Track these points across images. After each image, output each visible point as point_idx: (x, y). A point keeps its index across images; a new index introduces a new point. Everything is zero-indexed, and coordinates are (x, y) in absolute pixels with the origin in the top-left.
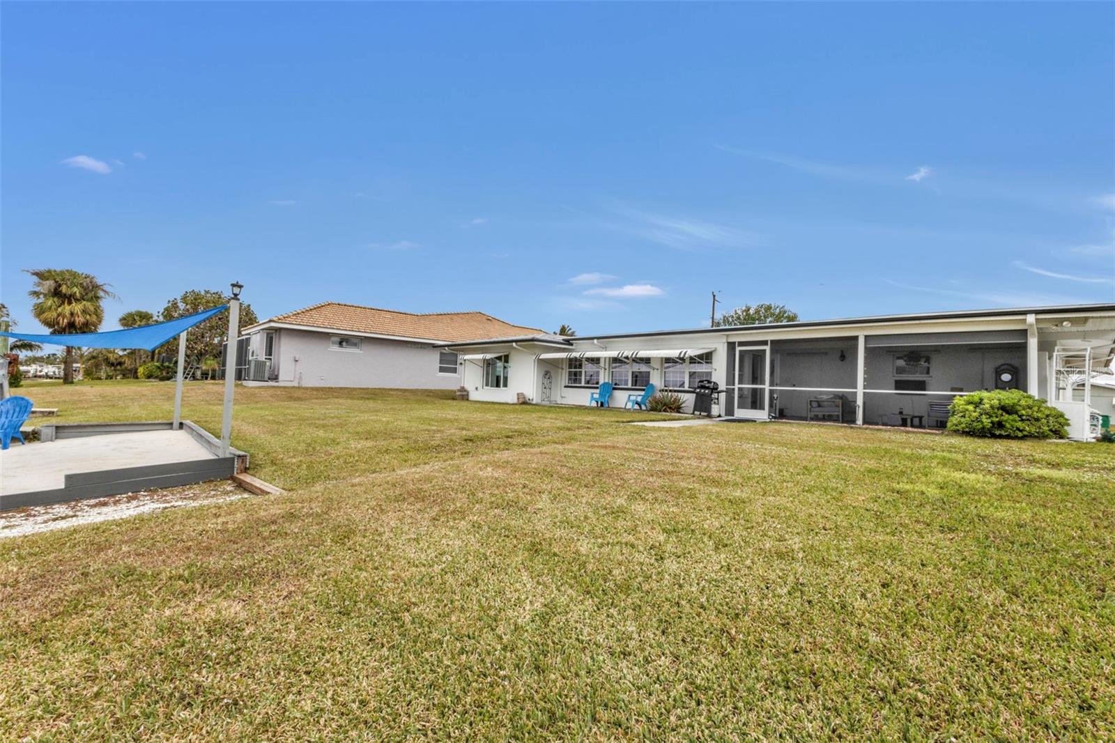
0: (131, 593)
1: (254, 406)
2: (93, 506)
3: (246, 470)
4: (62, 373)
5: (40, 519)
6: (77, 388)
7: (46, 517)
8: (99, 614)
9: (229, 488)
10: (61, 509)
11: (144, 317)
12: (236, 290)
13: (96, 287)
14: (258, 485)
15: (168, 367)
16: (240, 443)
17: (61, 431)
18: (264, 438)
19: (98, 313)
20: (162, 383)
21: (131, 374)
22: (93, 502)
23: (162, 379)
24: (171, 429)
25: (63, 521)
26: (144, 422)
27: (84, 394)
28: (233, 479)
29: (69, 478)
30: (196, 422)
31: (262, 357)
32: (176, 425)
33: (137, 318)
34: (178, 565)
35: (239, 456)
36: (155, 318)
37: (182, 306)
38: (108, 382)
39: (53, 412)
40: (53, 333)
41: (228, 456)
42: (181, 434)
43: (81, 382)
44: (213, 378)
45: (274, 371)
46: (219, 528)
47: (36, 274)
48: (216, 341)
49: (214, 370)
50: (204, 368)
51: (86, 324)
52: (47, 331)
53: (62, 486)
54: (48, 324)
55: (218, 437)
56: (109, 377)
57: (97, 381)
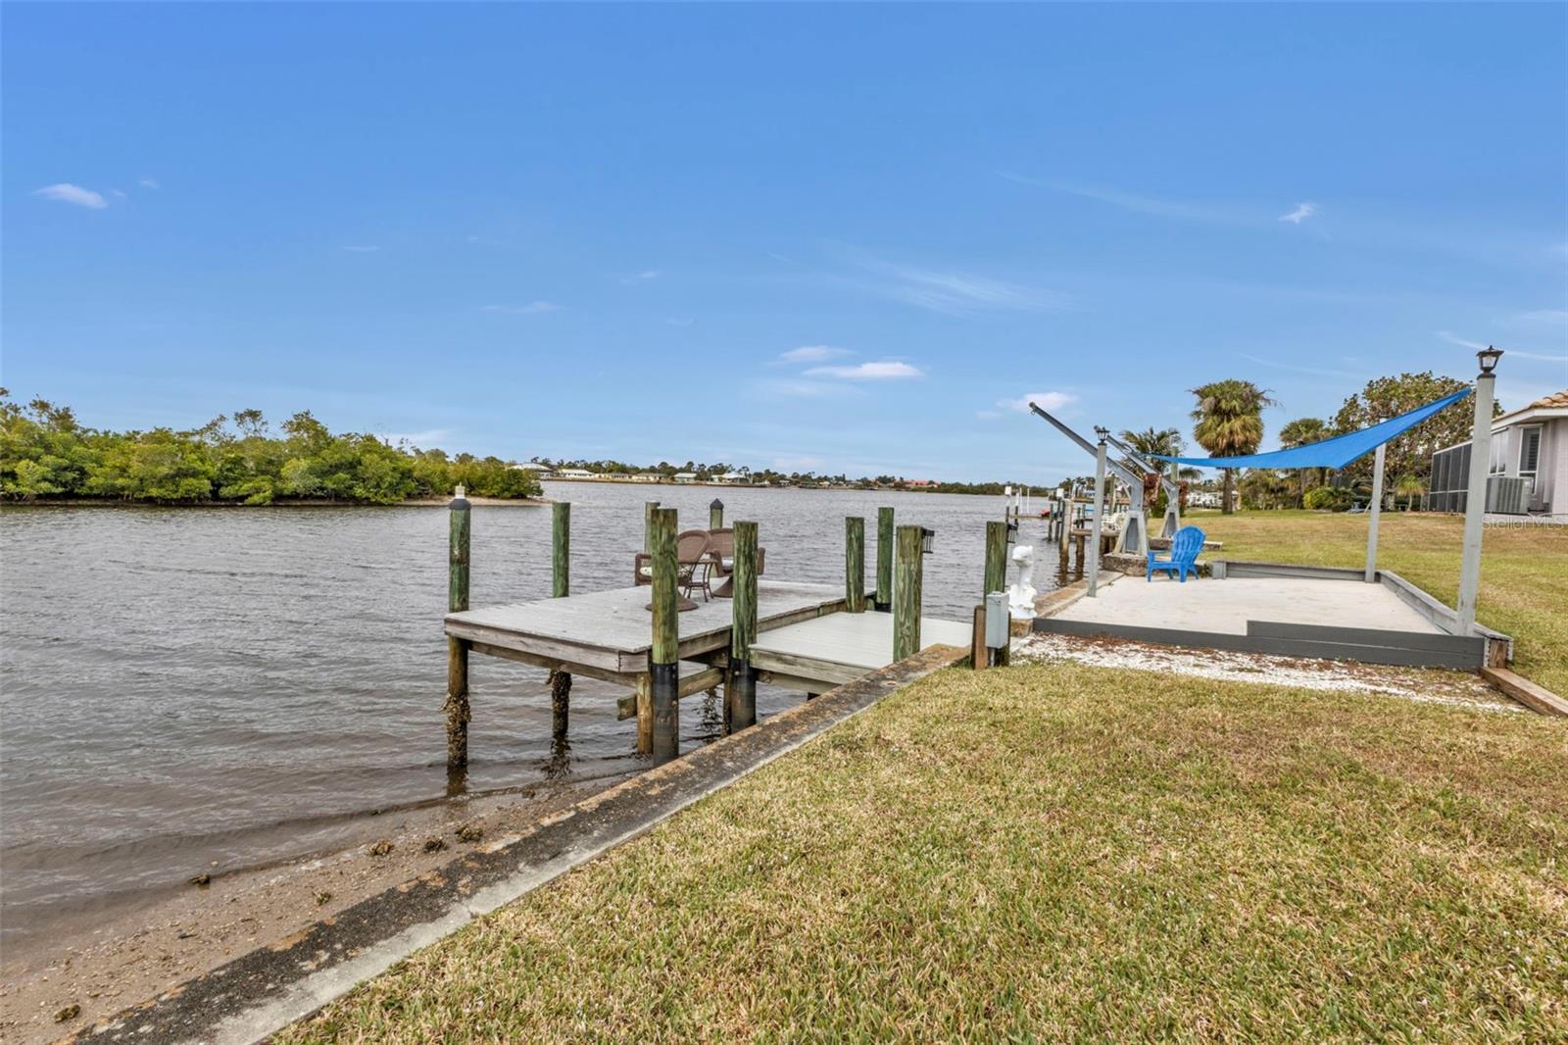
0: (1360, 797)
1: (1502, 556)
2: (1280, 665)
3: (1507, 664)
4: (1220, 502)
5: (1227, 665)
6: (1238, 519)
7: (1231, 664)
8: (1324, 807)
9: (1475, 687)
10: (1244, 660)
11: (1312, 425)
12: (1488, 361)
13: (1257, 396)
14: (1540, 697)
15: (1345, 493)
16: (1488, 617)
17: (1232, 569)
18: (1538, 615)
19: (1257, 428)
20: (1336, 515)
21: (1297, 503)
22: (1278, 659)
23: (1337, 510)
24: (1363, 580)
25: (1250, 675)
26: (1324, 567)
27: (1244, 526)
28: (1484, 675)
29: (1251, 624)
30: (1400, 574)
31: (1514, 472)
32: (1370, 574)
33: (1303, 429)
34: (1426, 785)
35: (1493, 639)
36: (1326, 426)
37: (1363, 403)
38: (1269, 512)
39: (1219, 546)
40: (1214, 456)
41: (1471, 634)
42: (1378, 589)
43: (1240, 513)
44: (1415, 508)
45: (1540, 495)
46: (1482, 748)
47: (1197, 392)
48: (1420, 450)
49: (1417, 497)
50: (1400, 493)
51: (1246, 443)
52: (1206, 454)
53: (1245, 634)
54: (1208, 446)
55: (1445, 602)
56: (1269, 507)
57: (1257, 512)
